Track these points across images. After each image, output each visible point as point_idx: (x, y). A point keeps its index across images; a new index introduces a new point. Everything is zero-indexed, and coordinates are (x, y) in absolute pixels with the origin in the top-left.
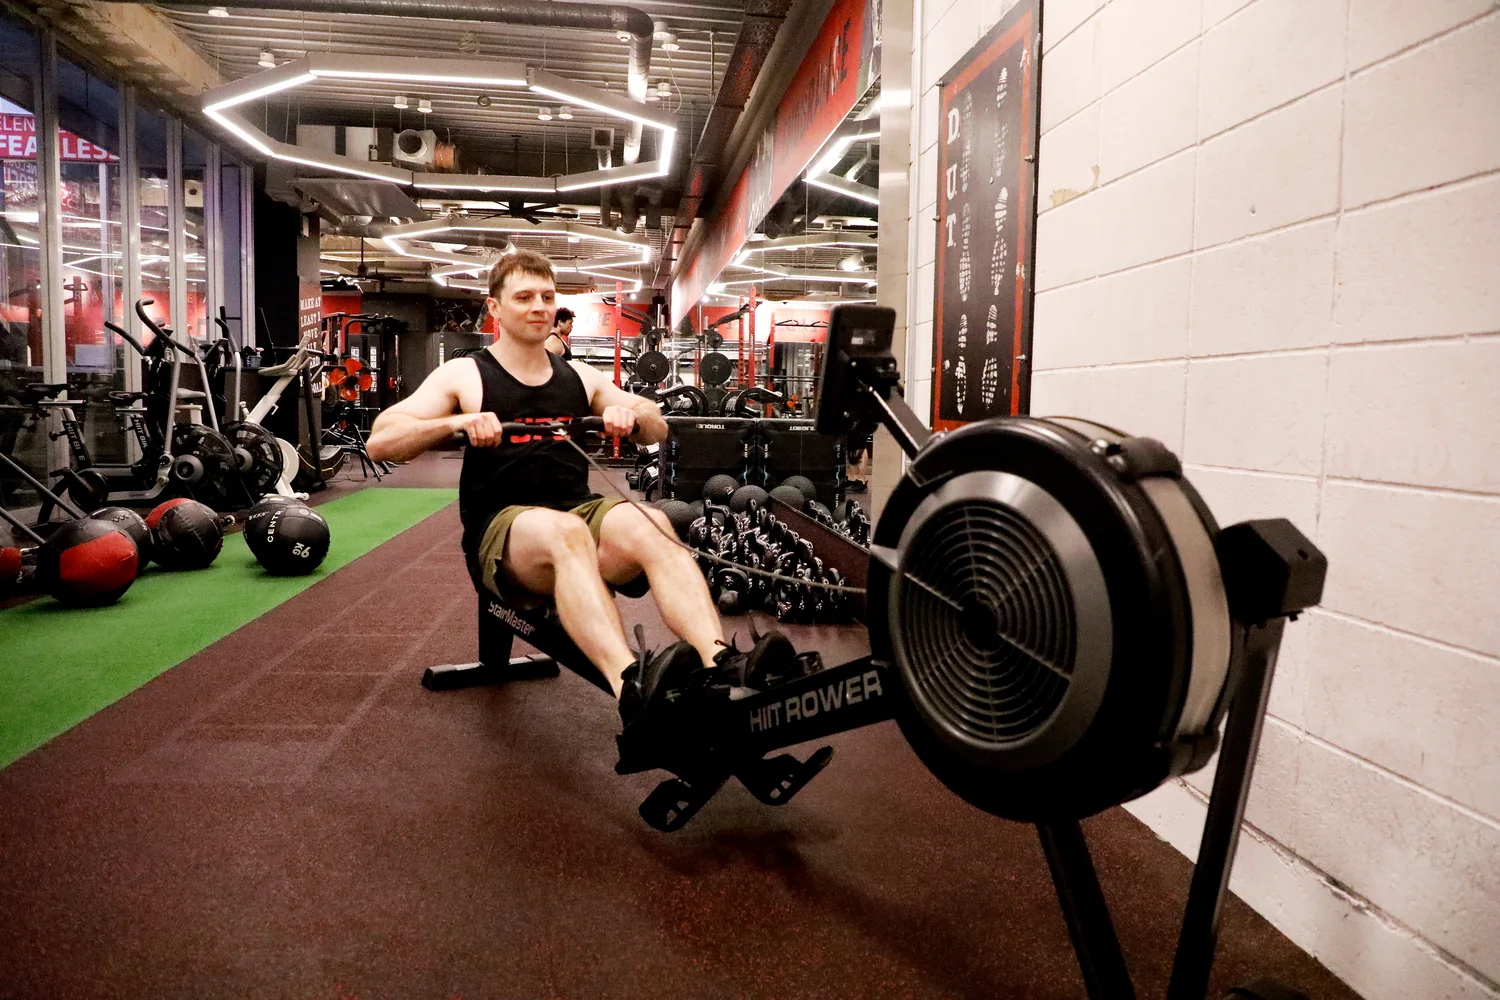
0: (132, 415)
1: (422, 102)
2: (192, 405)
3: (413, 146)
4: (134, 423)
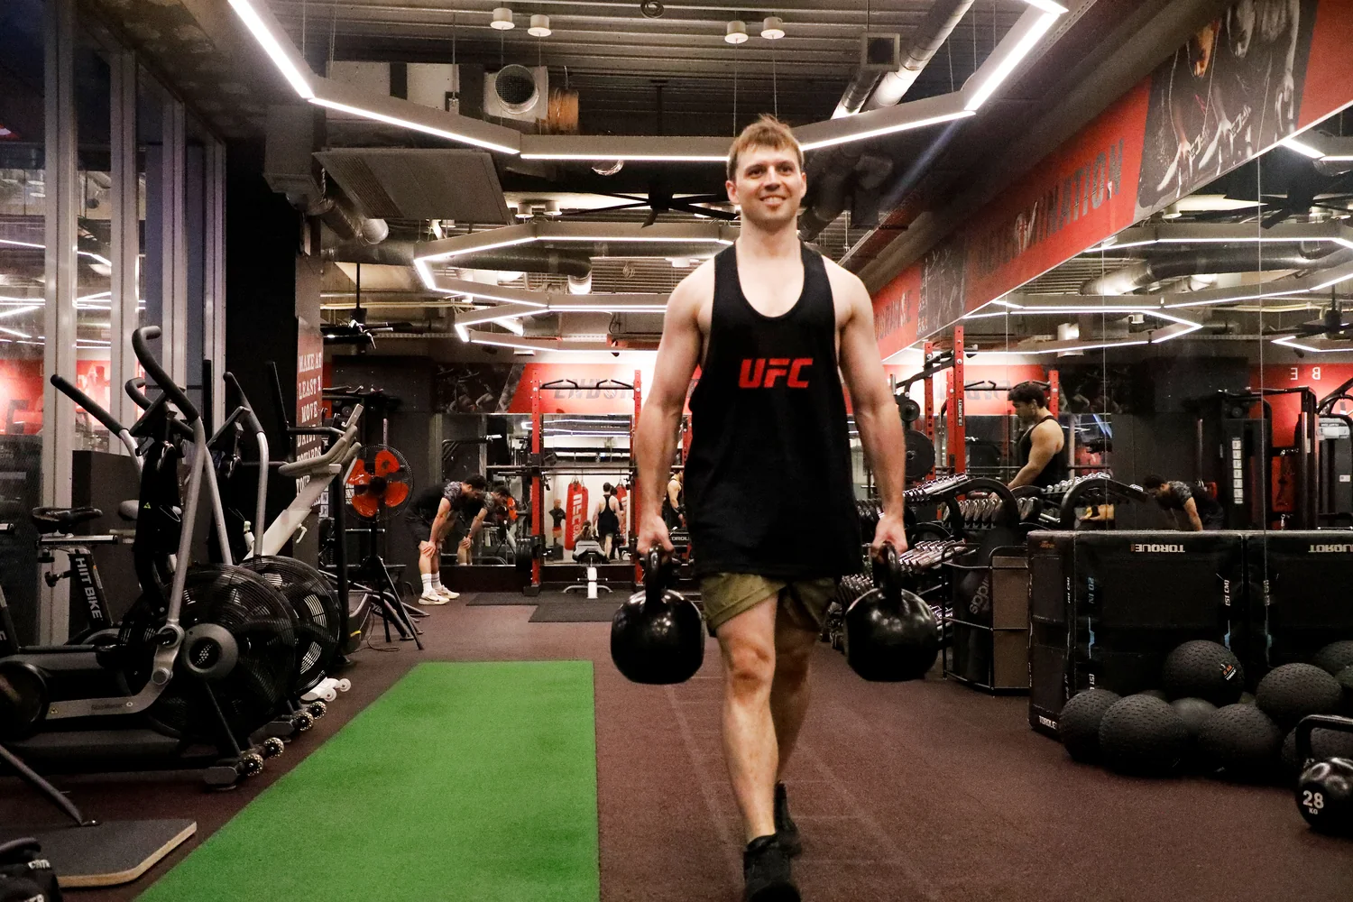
0: (72, 550)
1: (535, 19)
3: (518, 92)
4: (74, 564)
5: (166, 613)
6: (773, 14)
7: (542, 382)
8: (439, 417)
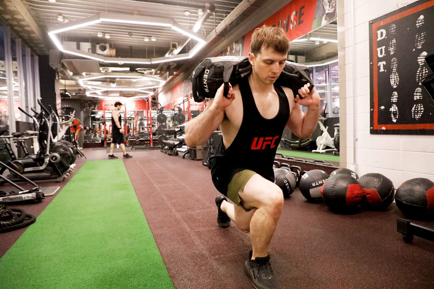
1: (106, 34)
2: (33, 136)
3: (103, 49)
5: (46, 151)
6: (154, 36)
7: (105, 104)
8: (82, 112)
